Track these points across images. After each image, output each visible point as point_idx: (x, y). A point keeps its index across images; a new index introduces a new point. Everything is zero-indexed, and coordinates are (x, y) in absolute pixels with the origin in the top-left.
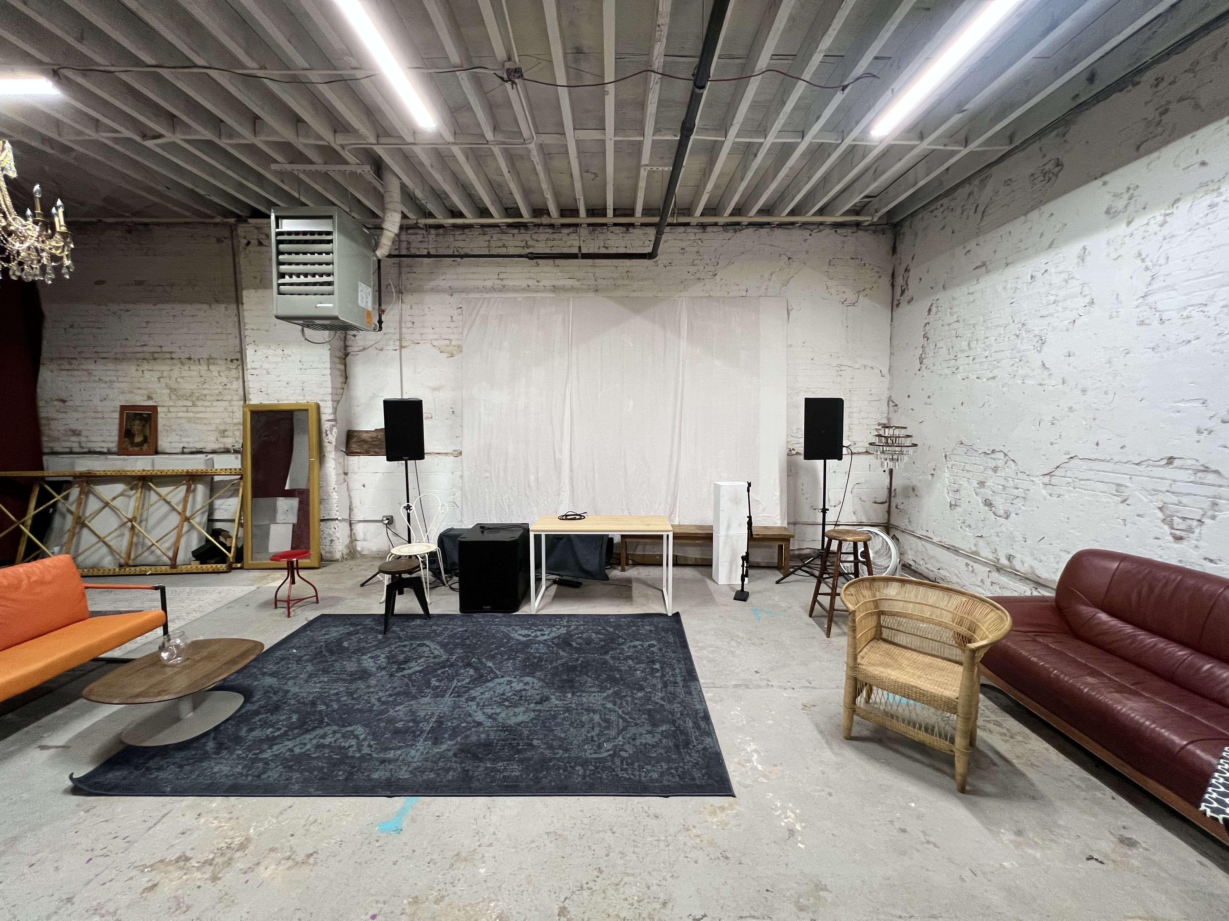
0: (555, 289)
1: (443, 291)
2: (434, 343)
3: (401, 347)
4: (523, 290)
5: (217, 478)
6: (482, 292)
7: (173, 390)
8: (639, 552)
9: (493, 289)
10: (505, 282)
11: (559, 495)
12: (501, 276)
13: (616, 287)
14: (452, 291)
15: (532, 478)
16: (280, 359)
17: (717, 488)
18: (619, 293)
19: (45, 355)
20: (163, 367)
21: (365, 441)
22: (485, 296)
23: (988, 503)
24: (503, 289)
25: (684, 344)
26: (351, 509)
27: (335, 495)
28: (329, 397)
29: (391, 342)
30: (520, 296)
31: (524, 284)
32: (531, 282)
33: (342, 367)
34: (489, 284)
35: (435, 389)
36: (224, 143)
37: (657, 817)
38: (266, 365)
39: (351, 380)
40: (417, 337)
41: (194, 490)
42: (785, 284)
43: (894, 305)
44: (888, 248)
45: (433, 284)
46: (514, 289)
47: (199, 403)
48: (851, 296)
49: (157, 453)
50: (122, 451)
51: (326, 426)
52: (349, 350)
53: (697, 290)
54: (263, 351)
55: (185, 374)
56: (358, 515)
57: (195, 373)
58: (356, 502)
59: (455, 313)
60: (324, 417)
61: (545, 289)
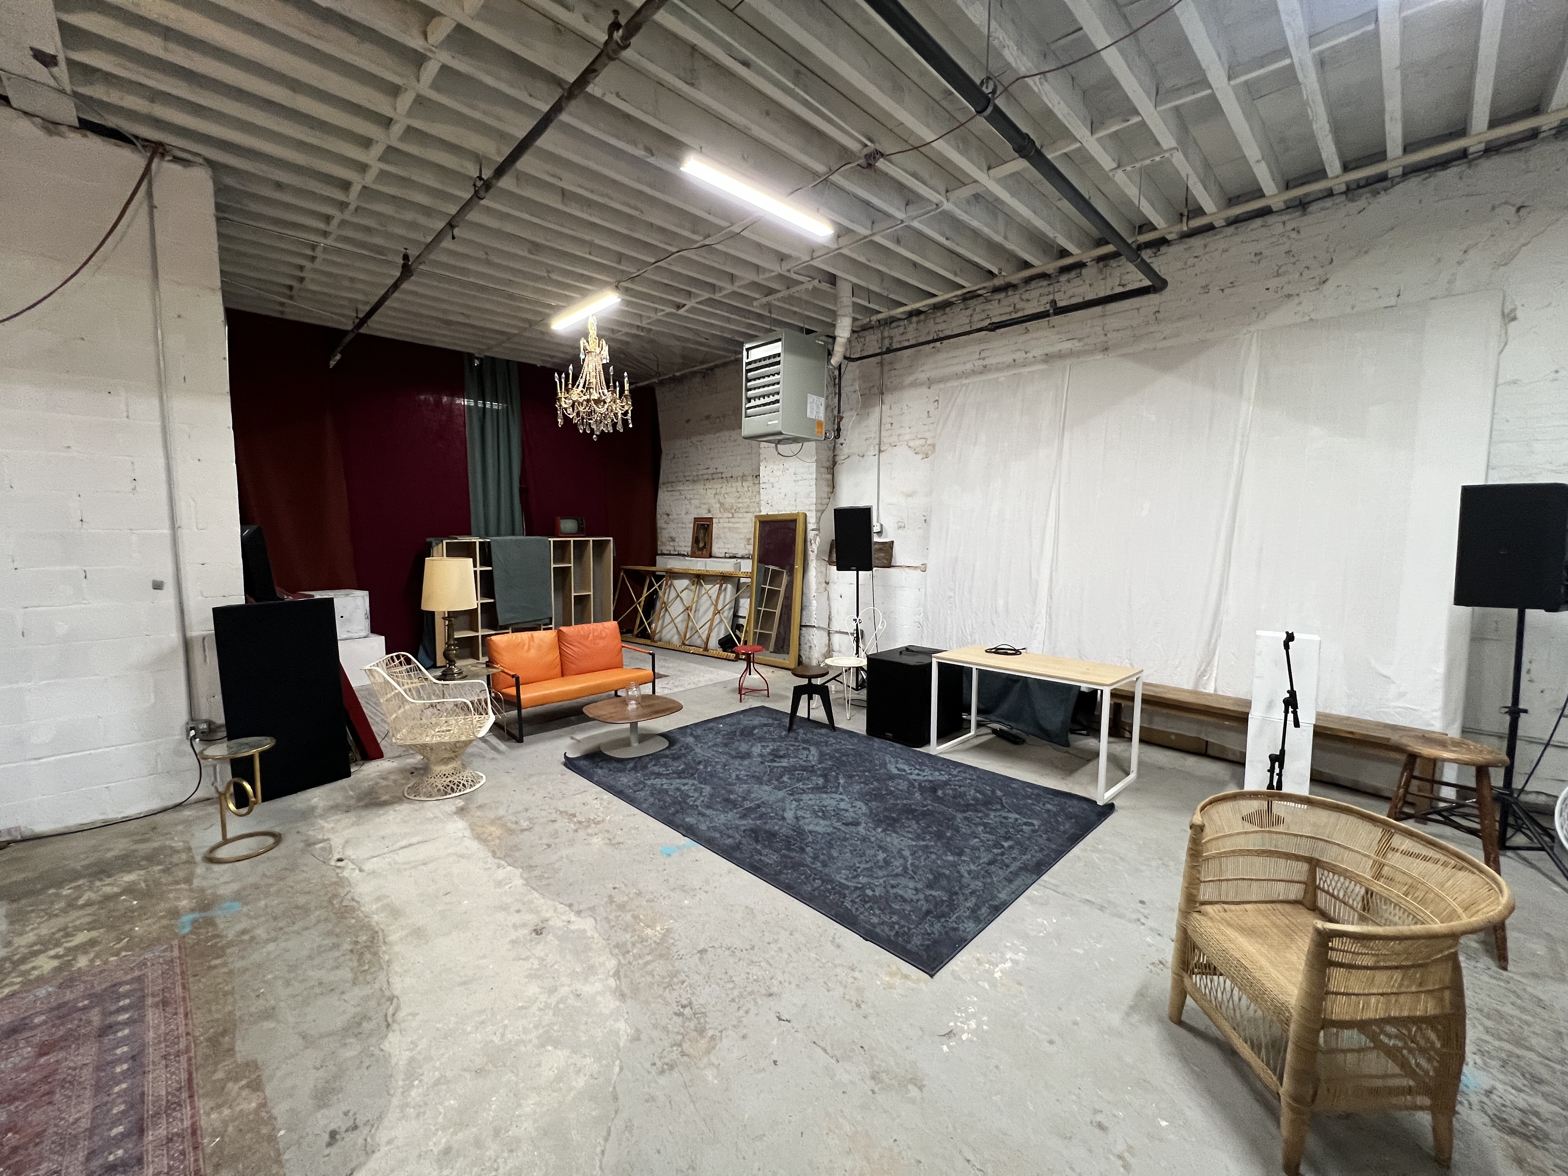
0: (1048, 358)
1: (921, 384)
2: (911, 444)
3: (880, 451)
4: (1009, 366)
5: (742, 580)
6: (961, 378)
7: (722, 504)
9: (973, 373)
10: (986, 362)
11: (1032, 628)
12: (982, 355)
13: (1136, 339)
14: (930, 383)
16: (780, 473)
19: (661, 481)
20: (716, 485)
22: (965, 381)
24: (985, 370)
26: (830, 619)
27: (814, 603)
28: (813, 507)
29: (872, 448)
30: (1002, 376)
31: (1008, 359)
32: (1019, 356)
33: (830, 476)
34: (969, 366)
35: (909, 495)
36: (717, 296)
37: (839, 946)
38: (772, 480)
39: (837, 489)
40: (894, 439)
41: (726, 589)
42: (1506, 260)
45: (911, 379)
46: (998, 368)
47: (736, 515)
49: (711, 556)
50: (693, 555)
51: (811, 535)
52: (837, 459)
53: (1286, 314)
54: (771, 468)
55: (729, 490)
56: (835, 627)
57: (734, 490)
58: (834, 612)
59: (931, 407)
60: (810, 526)
61: (1035, 361)
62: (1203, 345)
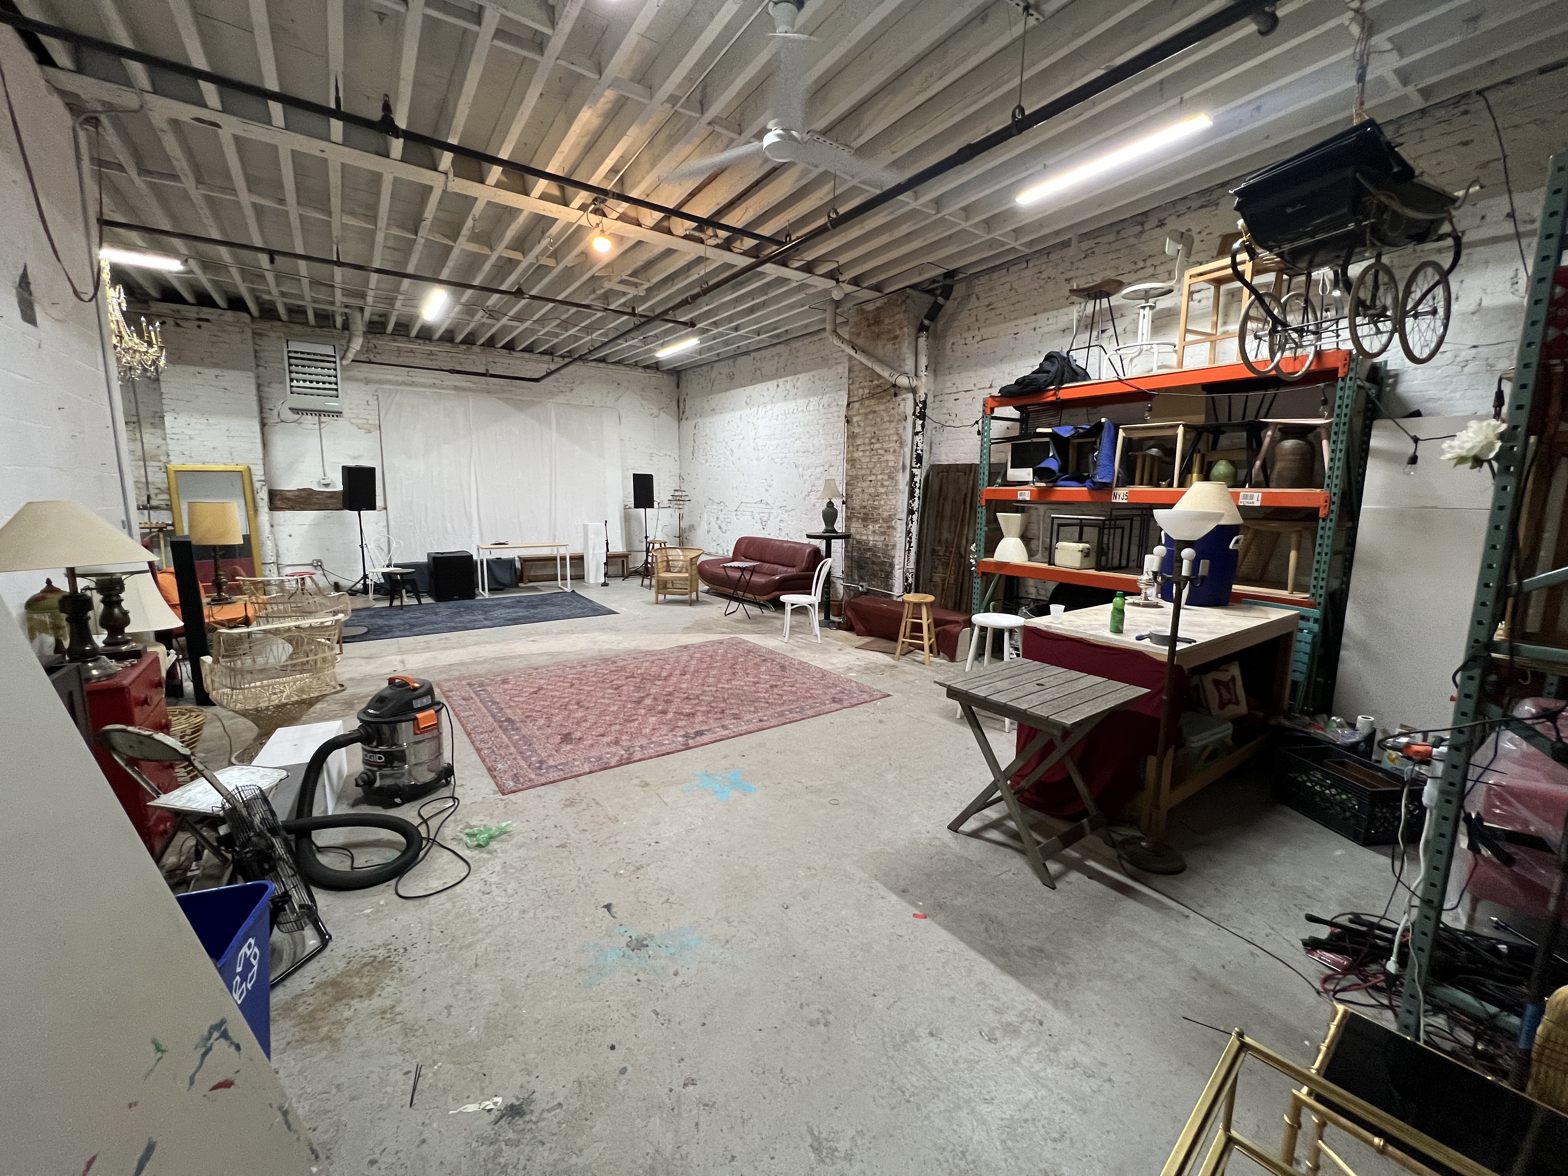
0: (456, 388)
1: (357, 380)
2: (353, 421)
3: (321, 422)
4: (430, 386)
6: (394, 384)
8: (532, 573)
9: (404, 384)
10: (415, 379)
14: (367, 381)
15: (449, 526)
16: (204, 427)
17: (585, 527)
18: (505, 396)
21: (289, 499)
22: (398, 387)
23: (720, 528)
24: (413, 384)
25: (554, 435)
26: (278, 556)
27: (269, 543)
28: (257, 462)
30: (428, 391)
31: (431, 381)
32: (436, 381)
34: (399, 379)
35: (354, 457)
38: (188, 432)
42: (617, 399)
43: (680, 420)
44: (674, 383)
46: (422, 385)
48: (655, 411)
51: (257, 485)
52: (268, 421)
53: (560, 399)
54: (183, 419)
56: (285, 560)
58: (282, 549)
59: (370, 398)
60: (255, 478)
61: (447, 388)
62: (532, 403)
